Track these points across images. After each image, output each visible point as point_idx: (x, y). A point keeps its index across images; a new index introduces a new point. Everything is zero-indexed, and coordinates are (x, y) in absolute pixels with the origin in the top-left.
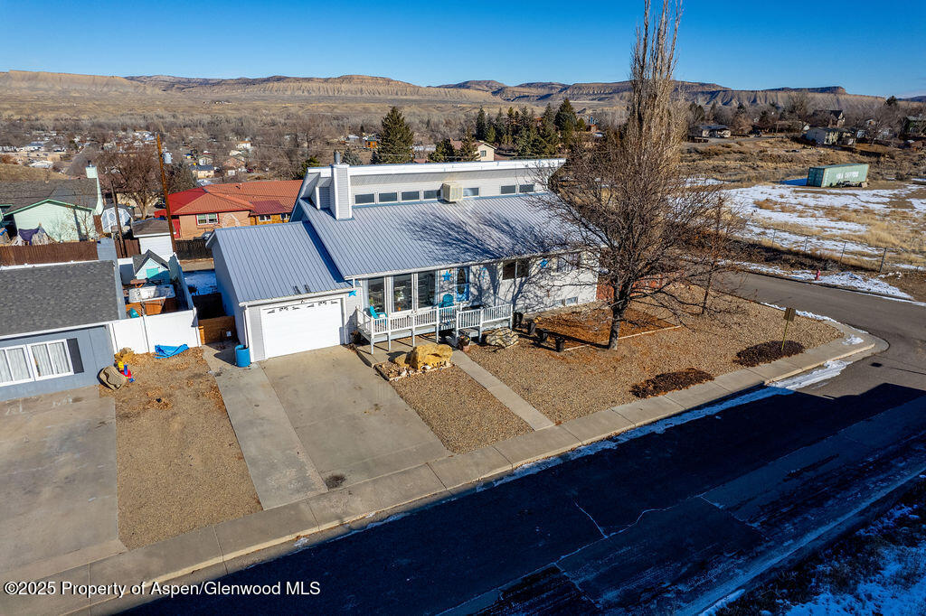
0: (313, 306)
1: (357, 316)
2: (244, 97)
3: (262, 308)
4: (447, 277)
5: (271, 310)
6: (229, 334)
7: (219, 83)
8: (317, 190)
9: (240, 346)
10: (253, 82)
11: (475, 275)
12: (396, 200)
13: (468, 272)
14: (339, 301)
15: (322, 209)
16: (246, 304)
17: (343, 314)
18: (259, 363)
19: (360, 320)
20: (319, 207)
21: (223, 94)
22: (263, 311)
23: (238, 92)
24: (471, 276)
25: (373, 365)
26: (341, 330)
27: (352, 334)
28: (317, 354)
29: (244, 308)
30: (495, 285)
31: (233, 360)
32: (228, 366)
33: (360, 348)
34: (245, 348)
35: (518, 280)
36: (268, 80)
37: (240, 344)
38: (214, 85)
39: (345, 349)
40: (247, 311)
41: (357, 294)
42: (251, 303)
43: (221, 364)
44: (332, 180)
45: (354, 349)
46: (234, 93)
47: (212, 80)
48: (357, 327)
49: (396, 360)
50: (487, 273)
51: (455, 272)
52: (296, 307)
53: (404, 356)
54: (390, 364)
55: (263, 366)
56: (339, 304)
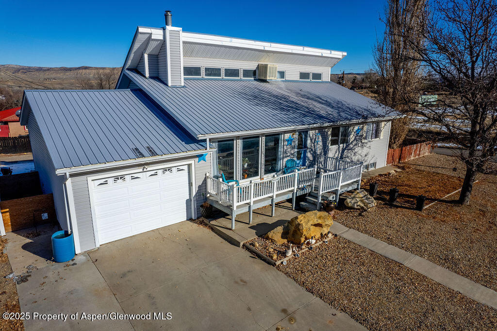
0: (156, 174)
1: (206, 186)
2: (64, 77)
3: (90, 178)
4: (290, 141)
5: (102, 181)
6: (45, 216)
7: (49, 69)
8: (146, 56)
9: (59, 233)
10: (70, 69)
11: (311, 140)
12: (220, 75)
13: (306, 136)
14: (186, 168)
15: (151, 77)
16: (68, 171)
17: (190, 184)
18: (88, 253)
19: (211, 190)
20: (147, 75)
21: (51, 76)
22: (92, 182)
23: (61, 75)
24: (309, 141)
25: (241, 244)
26: (188, 202)
27: (202, 206)
28: (162, 235)
29: (63, 178)
30: (325, 150)
31: (48, 252)
32: (41, 263)
33: (213, 222)
34: (67, 234)
35: (341, 145)
36: (79, 68)
37: (60, 229)
38: (45, 70)
39: (195, 226)
40: (69, 183)
41: (207, 158)
42: (75, 170)
43: (32, 259)
44: (163, 43)
45: (206, 225)
46: (58, 75)
47: (45, 68)
48: (206, 199)
49: (270, 234)
50: (320, 138)
51: (296, 136)
52: (136, 176)
53: (280, 229)
54: (262, 241)
55: (94, 257)
56: (186, 172)
